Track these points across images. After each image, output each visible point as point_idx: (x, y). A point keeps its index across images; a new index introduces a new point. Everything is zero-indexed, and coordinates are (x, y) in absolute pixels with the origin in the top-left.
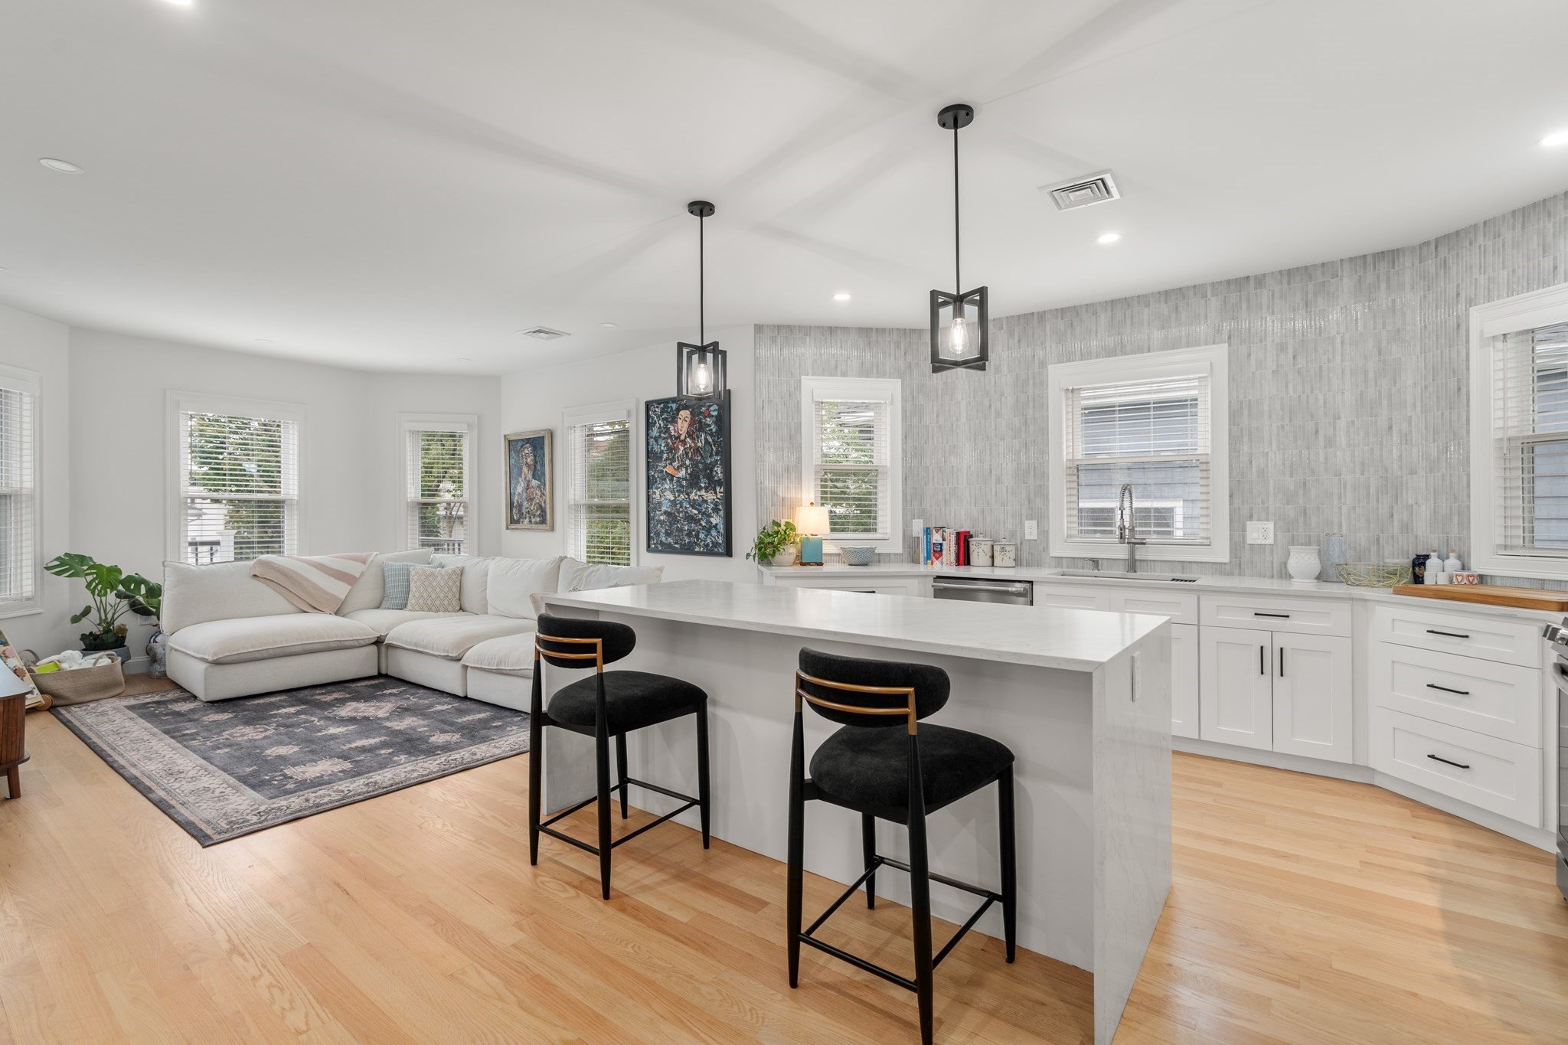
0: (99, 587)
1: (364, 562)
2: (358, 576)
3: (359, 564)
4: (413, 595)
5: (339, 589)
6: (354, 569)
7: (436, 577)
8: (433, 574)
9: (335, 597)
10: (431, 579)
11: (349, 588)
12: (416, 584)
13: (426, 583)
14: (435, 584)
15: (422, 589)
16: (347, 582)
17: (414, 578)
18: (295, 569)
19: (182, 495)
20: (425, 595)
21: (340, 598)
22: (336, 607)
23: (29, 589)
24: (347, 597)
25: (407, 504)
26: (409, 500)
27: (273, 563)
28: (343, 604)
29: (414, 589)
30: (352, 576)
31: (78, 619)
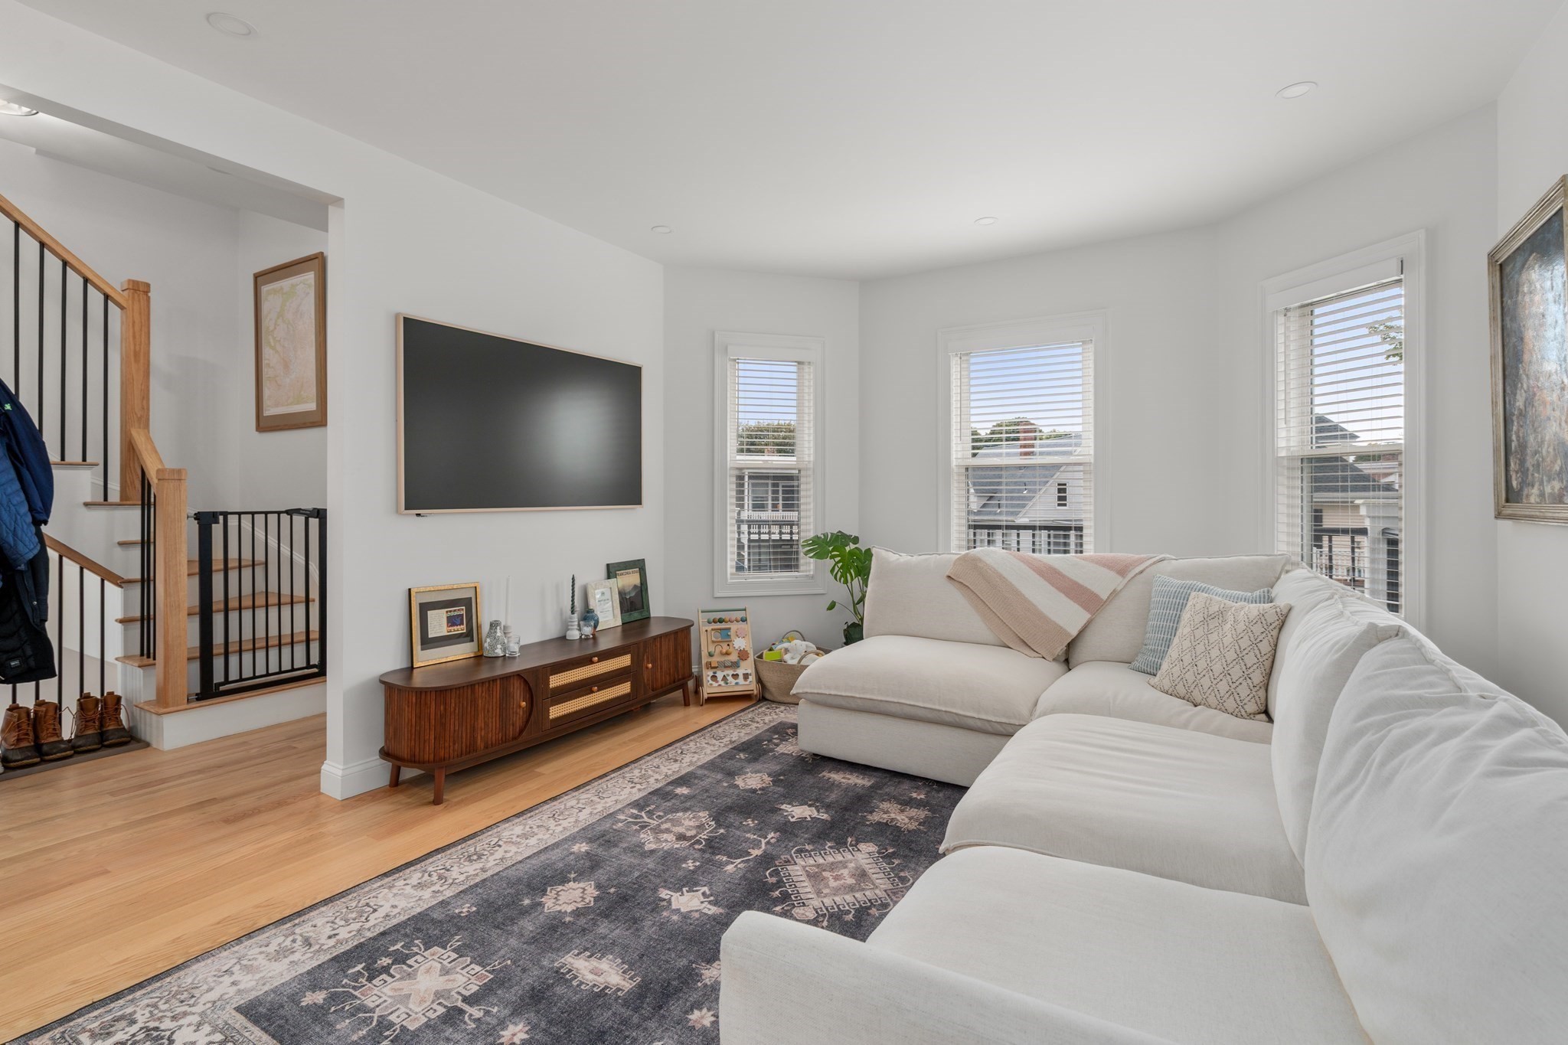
1: (1122, 571)
2: (1104, 597)
3: (1112, 574)
4: (1173, 652)
5: (1070, 617)
6: (1101, 583)
7: (1225, 621)
8: (1222, 613)
9: (1061, 631)
10: (1213, 624)
11: (1087, 616)
12: (1184, 629)
13: (1199, 633)
14: (1214, 637)
15: (1187, 644)
16: (1085, 606)
17: (1186, 616)
18: (1005, 574)
19: (954, 463)
20: (1187, 659)
21: (1068, 634)
22: (1060, 649)
23: (812, 567)
24: (1081, 632)
25: (1278, 460)
26: (1283, 454)
27: (980, 560)
28: (1071, 645)
29: (1176, 640)
30: (1096, 596)
31: (832, 606)
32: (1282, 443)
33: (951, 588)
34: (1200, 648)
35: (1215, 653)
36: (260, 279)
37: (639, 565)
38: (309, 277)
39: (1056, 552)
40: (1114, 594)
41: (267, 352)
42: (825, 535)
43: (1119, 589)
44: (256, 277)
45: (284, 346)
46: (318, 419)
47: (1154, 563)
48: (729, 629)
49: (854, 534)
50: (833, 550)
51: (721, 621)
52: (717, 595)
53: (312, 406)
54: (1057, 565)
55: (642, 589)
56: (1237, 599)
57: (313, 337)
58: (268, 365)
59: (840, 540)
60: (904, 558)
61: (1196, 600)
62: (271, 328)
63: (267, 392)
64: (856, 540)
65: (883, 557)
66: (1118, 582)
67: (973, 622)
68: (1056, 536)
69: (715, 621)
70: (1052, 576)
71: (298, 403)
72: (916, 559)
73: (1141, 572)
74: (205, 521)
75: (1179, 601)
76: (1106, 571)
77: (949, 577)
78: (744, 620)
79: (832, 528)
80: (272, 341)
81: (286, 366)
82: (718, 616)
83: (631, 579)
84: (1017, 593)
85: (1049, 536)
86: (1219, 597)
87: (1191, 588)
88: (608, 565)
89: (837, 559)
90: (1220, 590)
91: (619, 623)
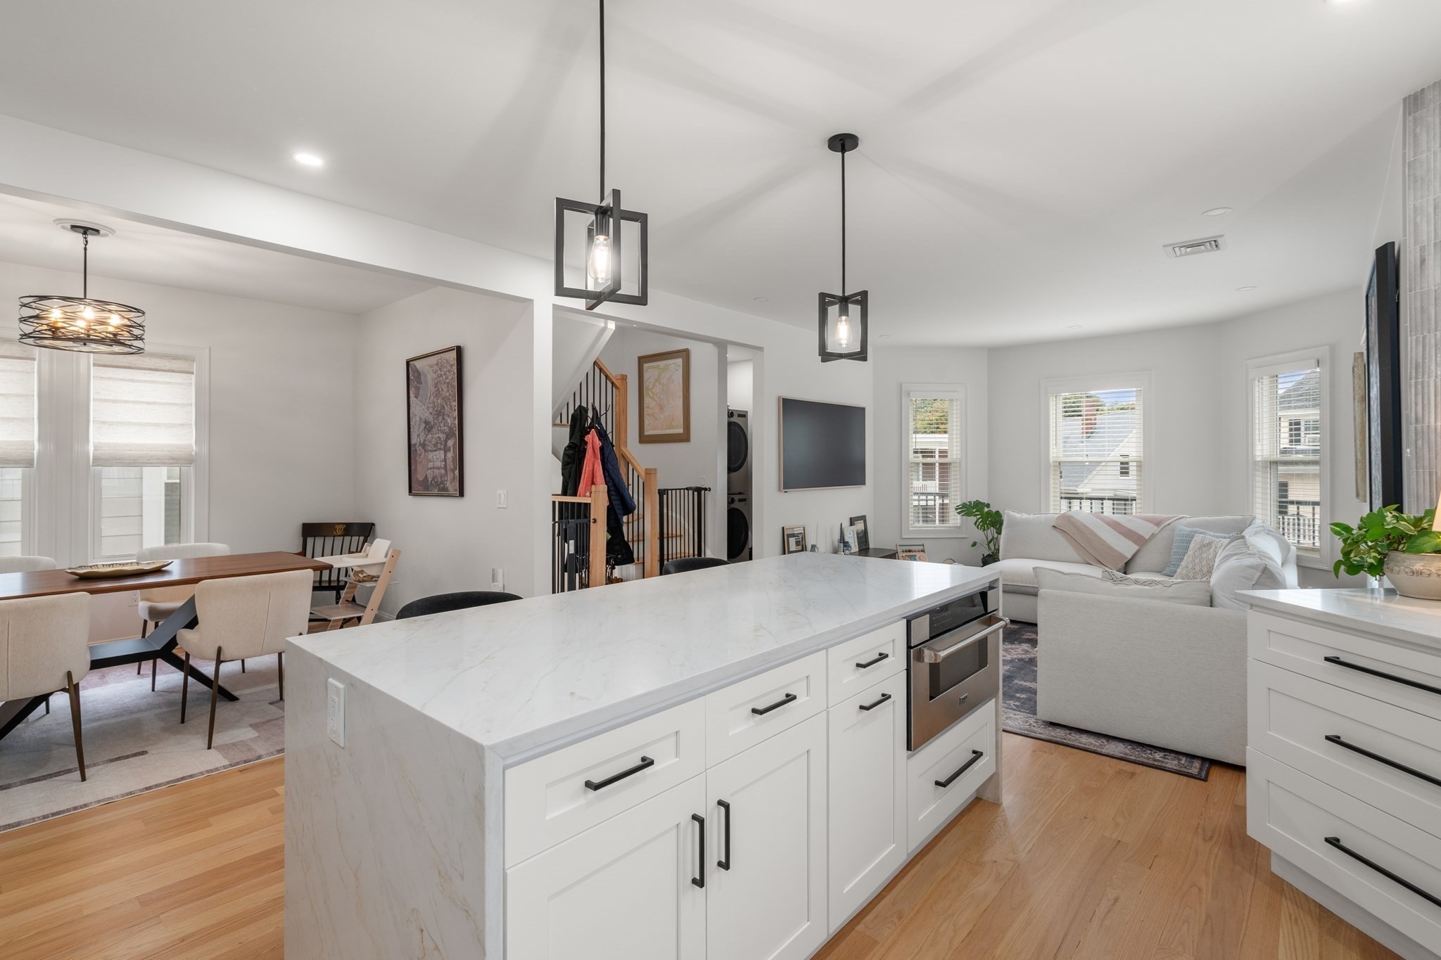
0: (980, 520)
1: (1158, 524)
2: (1147, 537)
3: (1152, 525)
4: (1183, 564)
5: (1127, 548)
6: (1145, 530)
7: (1211, 548)
8: (1209, 544)
9: (1121, 556)
10: (1204, 549)
11: (1137, 548)
12: (1190, 552)
13: (1197, 554)
14: (1204, 555)
15: (1190, 559)
16: (1135, 542)
17: (1191, 546)
18: (1087, 525)
19: (1051, 460)
20: (1190, 566)
21: (1126, 557)
22: (1122, 564)
23: (959, 521)
24: (1134, 556)
25: (1255, 463)
26: (1259, 459)
27: (1072, 517)
28: (1127, 564)
29: (1185, 558)
30: (1142, 537)
31: (974, 544)
32: (1258, 453)
33: (1055, 532)
34: (1197, 561)
35: (1204, 562)
36: (642, 360)
37: (863, 518)
38: (679, 361)
39: (1118, 513)
40: (1153, 536)
41: (647, 400)
42: (970, 502)
43: (1155, 533)
44: (640, 358)
45: (660, 398)
46: (685, 437)
47: (1177, 519)
48: (915, 556)
49: (986, 502)
50: (976, 512)
51: (910, 551)
52: (904, 537)
53: (681, 431)
54: (1118, 520)
55: (865, 532)
56: (1217, 537)
57: (681, 394)
58: (648, 407)
59: (978, 506)
60: (1025, 516)
61: (1198, 538)
62: (651, 387)
63: (646, 422)
64: (988, 506)
65: (1009, 515)
66: (1155, 529)
67: (1071, 552)
68: (1117, 504)
69: (906, 551)
70: (1116, 526)
71: (669, 429)
72: (1032, 516)
73: (1169, 524)
74: (662, 493)
75: (1188, 539)
76: (1148, 523)
77: (1054, 526)
78: (923, 551)
79: (973, 498)
80: (651, 394)
81: (661, 408)
82: (908, 548)
83: (860, 526)
84: (1095, 535)
85: (1114, 504)
86: (1209, 536)
87: (1196, 532)
88: (851, 518)
89: (978, 517)
90: (1212, 533)
91: (857, 550)
